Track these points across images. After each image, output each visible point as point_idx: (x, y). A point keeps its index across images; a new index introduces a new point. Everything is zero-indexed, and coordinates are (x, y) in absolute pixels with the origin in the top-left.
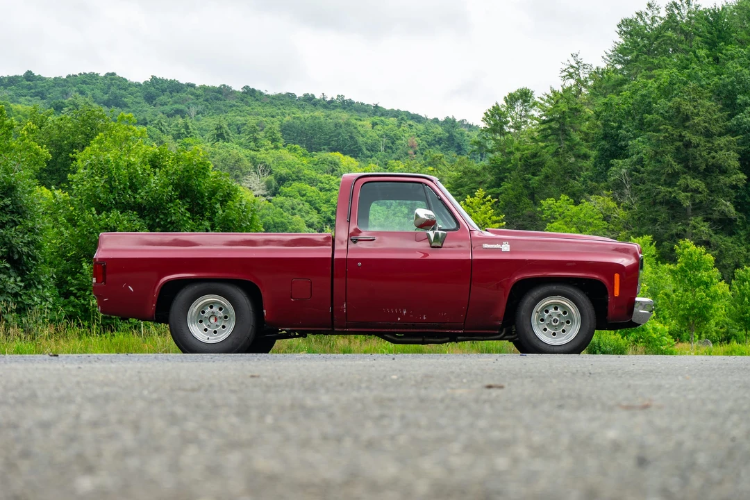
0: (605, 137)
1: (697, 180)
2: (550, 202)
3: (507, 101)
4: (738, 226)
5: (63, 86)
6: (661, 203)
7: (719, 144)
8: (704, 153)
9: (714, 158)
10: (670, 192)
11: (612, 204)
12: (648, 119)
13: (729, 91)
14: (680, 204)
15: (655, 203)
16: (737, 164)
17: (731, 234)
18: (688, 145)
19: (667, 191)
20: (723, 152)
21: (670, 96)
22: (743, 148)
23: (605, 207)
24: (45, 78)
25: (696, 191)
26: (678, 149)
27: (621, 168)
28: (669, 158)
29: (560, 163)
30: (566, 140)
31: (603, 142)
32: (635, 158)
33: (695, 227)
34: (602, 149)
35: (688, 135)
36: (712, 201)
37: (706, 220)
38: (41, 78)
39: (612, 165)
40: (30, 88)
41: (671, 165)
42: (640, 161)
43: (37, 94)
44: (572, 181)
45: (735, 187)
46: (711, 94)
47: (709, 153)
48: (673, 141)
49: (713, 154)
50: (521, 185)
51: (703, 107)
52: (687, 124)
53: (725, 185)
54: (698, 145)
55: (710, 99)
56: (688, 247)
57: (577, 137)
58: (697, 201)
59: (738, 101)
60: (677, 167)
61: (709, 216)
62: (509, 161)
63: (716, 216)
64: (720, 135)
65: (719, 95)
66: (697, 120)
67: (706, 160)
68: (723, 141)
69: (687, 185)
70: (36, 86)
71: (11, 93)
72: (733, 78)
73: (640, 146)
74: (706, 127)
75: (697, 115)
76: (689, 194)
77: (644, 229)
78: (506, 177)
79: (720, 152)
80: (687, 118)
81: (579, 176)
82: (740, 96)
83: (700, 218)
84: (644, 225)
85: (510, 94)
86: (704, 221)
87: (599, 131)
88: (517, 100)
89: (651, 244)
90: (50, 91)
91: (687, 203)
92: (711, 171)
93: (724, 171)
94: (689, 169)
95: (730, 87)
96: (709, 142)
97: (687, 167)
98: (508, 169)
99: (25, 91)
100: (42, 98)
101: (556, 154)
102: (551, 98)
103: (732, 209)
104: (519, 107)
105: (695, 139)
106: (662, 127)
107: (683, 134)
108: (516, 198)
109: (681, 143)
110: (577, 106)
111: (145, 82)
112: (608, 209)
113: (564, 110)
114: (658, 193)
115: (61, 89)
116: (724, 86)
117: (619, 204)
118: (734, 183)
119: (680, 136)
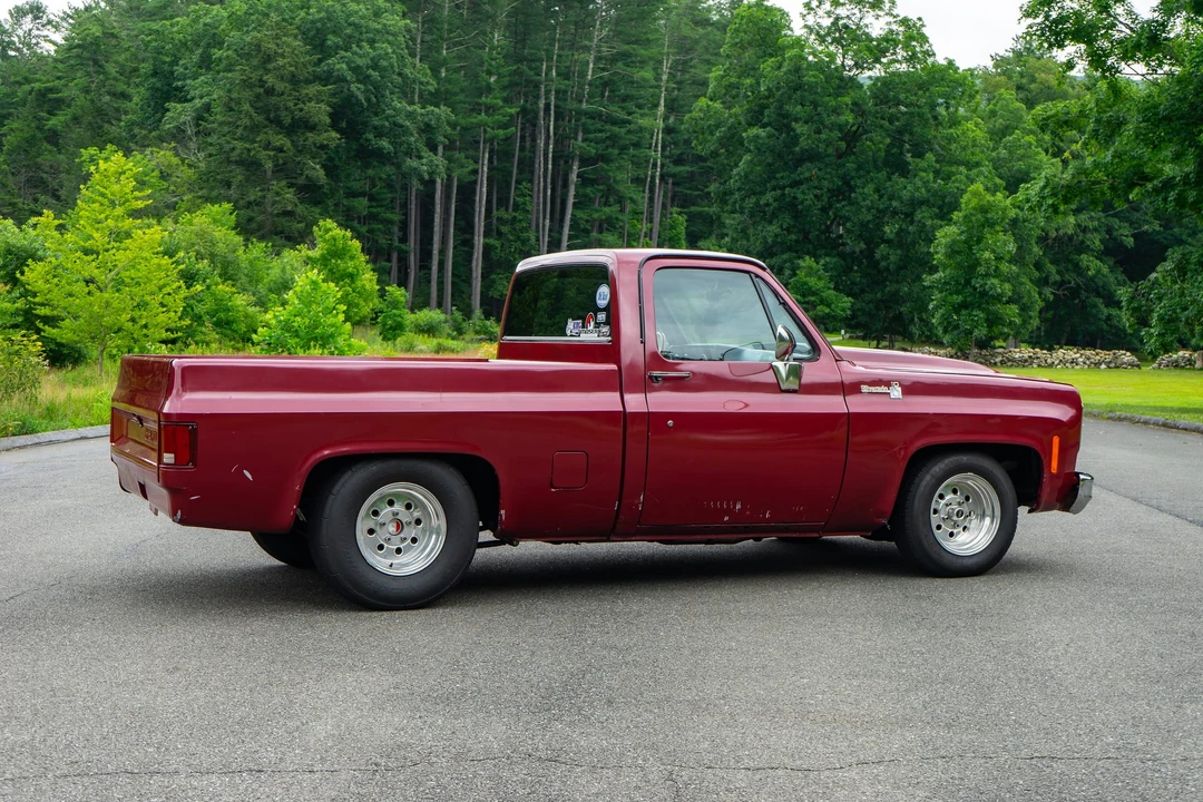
0: (155, 74)
1: (280, 136)
2: (93, 152)
3: (11, 15)
4: (325, 194)
6: (236, 162)
7: (307, 94)
8: (291, 104)
9: (301, 110)
10: (249, 150)
11: (175, 160)
12: (217, 56)
13: (318, 30)
14: (261, 165)
15: (229, 162)
16: (328, 121)
17: (316, 203)
18: (270, 92)
19: (246, 148)
20: (313, 104)
21: (245, 29)
22: (335, 100)
23: (166, 163)
25: (281, 150)
26: (258, 96)
27: (180, 114)
28: (246, 107)
29: (92, 101)
30: (98, 73)
31: (154, 80)
32: (198, 103)
33: (278, 194)
34: (153, 89)
35: (270, 79)
36: (299, 163)
37: (291, 185)
39: (168, 110)
41: (251, 116)
42: (207, 108)
44: (106, 126)
45: (323, 147)
46: (296, 31)
47: (296, 105)
48: (251, 86)
49: (301, 106)
50: (33, 125)
51: (288, 46)
52: (270, 66)
53: (315, 144)
54: (283, 94)
55: (296, 37)
57: (112, 69)
58: (281, 162)
59: (329, 42)
60: (259, 119)
61: (294, 181)
62: (14, 94)
63: (301, 181)
64: (308, 82)
65: (304, 34)
66: (281, 62)
67: (292, 113)
68: (313, 89)
69: (269, 143)
72: (323, 14)
73: (203, 89)
74: (292, 72)
75: (283, 56)
76: (272, 153)
77: (215, 193)
78: (10, 114)
79: (308, 104)
80: (268, 59)
81: (120, 120)
82: (330, 37)
83: (284, 183)
84: (212, 189)
85: (16, 7)
86: (289, 187)
87: (146, 68)
88: (25, 14)
89: (231, 214)
91: (269, 165)
92: (303, 125)
93: (313, 128)
94: (271, 122)
95: (319, 25)
96: (294, 90)
97: (268, 119)
98: (13, 104)
101: (87, 91)
102: (68, 16)
103: (322, 173)
104: (27, 22)
105: (280, 86)
106: (238, 68)
107: (265, 78)
108: (28, 142)
109: (262, 90)
110: (115, 31)
112: (170, 166)
113: (97, 34)
114: (233, 149)
116: (313, 22)
117: (183, 161)
118: (325, 142)
119: (260, 80)
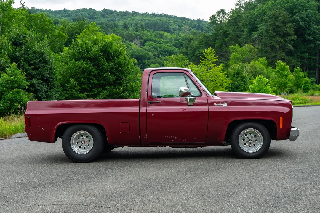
0: (250, 24)
1: (280, 38)
2: (232, 47)
3: (217, 13)
4: (294, 53)
5: (76, 13)
6: (268, 46)
7: (288, 26)
8: (283, 29)
9: (286, 31)
10: (272, 43)
11: (252, 47)
12: (264, 18)
13: (291, 8)
14: (274, 46)
15: (266, 46)
16: (293, 33)
17: (291, 56)
18: (277, 27)
19: (271, 42)
20: (289, 29)
21: (271, 10)
22: (296, 27)
23: (250, 48)
24: (70, 11)
25: (280, 42)
26: (274, 28)
27: (255, 35)
28: (271, 31)
29: (235, 33)
30: (237, 26)
31: (250, 26)
32: (260, 31)
33: (280, 54)
34: (249, 28)
35: (277, 23)
36: (286, 45)
37: (283, 51)
38: (68, 11)
39: (252, 34)
40: (65, 14)
41: (272, 33)
42: (262, 33)
43: (68, 16)
44: (239, 39)
45: (293, 40)
46: (285, 9)
47: (284, 29)
48: (272, 25)
49: (286, 29)
50: (222, 41)
51: (282, 14)
52: (277, 20)
53: (290, 40)
54: (281, 27)
55: (285, 11)
56: (280, 63)
57: (240, 25)
58: (280, 45)
59: (294, 11)
60: (275, 34)
61: (284, 50)
62: (218, 33)
63: (287, 50)
64: (288, 23)
65: (287, 10)
66: (280, 18)
67: (283, 32)
68: (289, 25)
69: (277, 40)
70: (67, 13)
71: (59, 16)
72: (292, 4)
73: (261, 27)
74: (283, 20)
75: (280, 16)
76: (278, 43)
77: (263, 55)
78: (217, 38)
79: (288, 29)
80: (277, 18)
81: (241, 38)
82: (295, 10)
83: (281, 51)
84: (263, 54)
85: (218, 11)
86: (283, 52)
87: (248, 23)
88: (220, 13)
89: (266, 60)
90: (72, 14)
91: (277, 46)
92: (287, 35)
93: (289, 35)
94: (278, 34)
95: (291, 7)
96: (284, 25)
97: (277, 34)
98: (218, 36)
99: (64, 15)
100: (69, 17)
101: (233, 31)
102: (231, 12)
103: (292, 47)
104: (221, 15)
105: (280, 25)
106: (268, 21)
107: (276, 23)
108: (221, 45)
109: (275, 26)
110: (240, 15)
111: (102, 11)
112: (251, 49)
113: (236, 16)
114: (268, 43)
115: (75, 14)
116: (290, 6)
117: (254, 47)
118: (293, 39)
119: (275, 24)
